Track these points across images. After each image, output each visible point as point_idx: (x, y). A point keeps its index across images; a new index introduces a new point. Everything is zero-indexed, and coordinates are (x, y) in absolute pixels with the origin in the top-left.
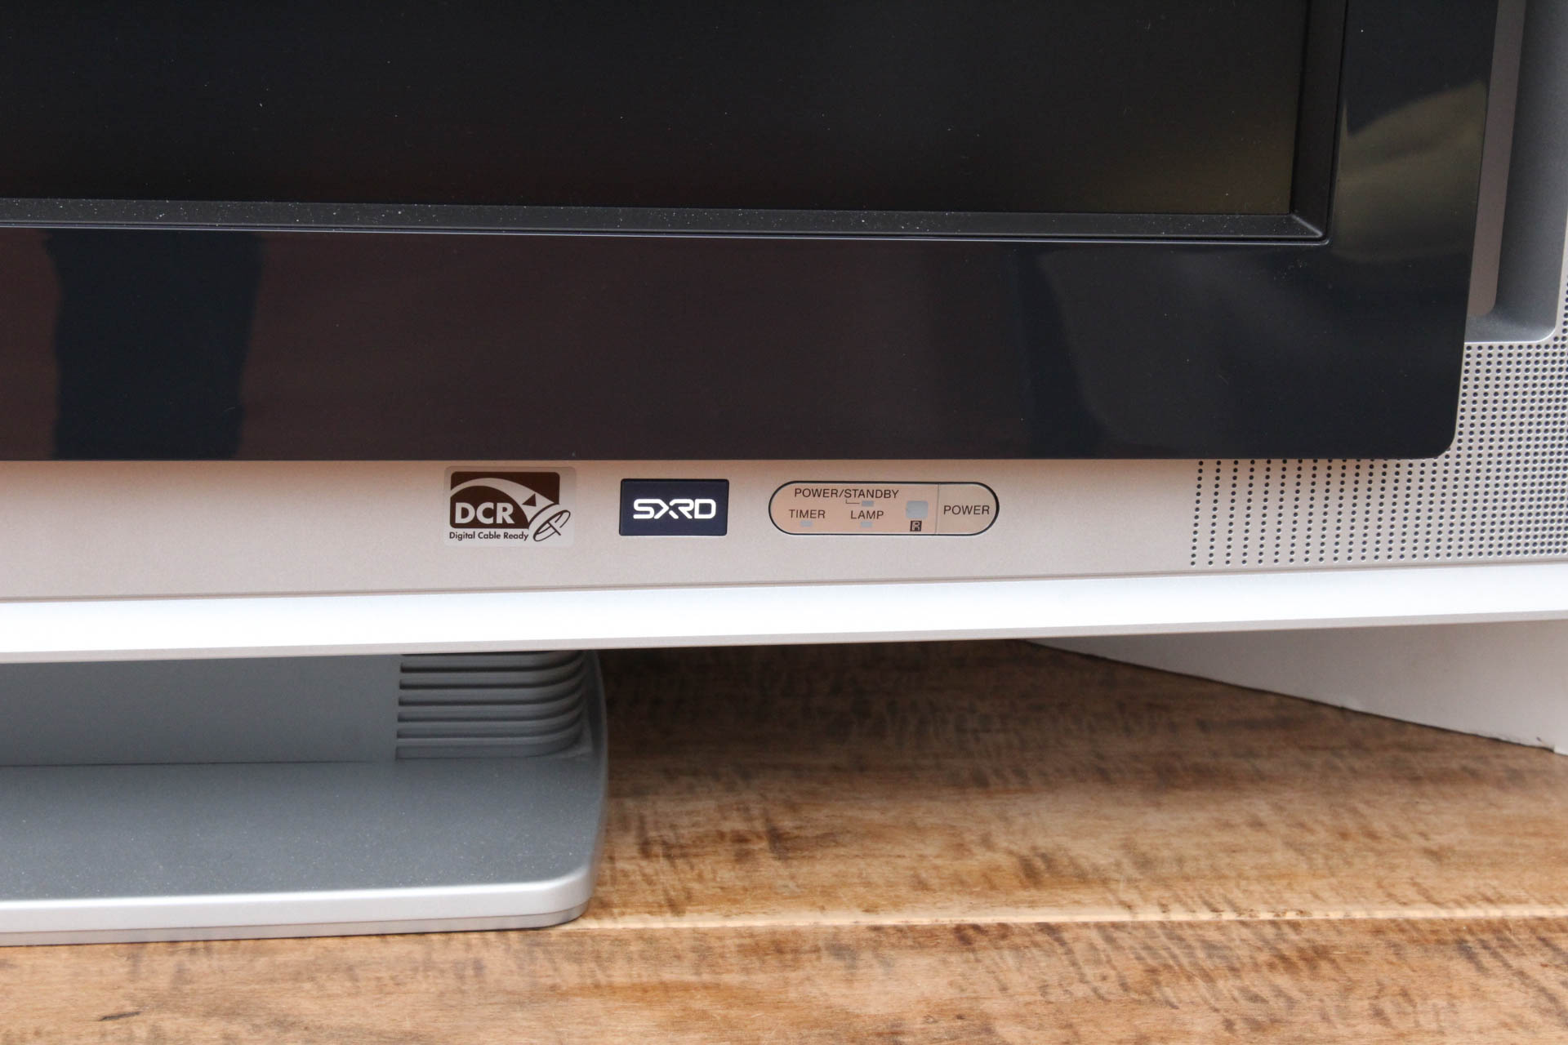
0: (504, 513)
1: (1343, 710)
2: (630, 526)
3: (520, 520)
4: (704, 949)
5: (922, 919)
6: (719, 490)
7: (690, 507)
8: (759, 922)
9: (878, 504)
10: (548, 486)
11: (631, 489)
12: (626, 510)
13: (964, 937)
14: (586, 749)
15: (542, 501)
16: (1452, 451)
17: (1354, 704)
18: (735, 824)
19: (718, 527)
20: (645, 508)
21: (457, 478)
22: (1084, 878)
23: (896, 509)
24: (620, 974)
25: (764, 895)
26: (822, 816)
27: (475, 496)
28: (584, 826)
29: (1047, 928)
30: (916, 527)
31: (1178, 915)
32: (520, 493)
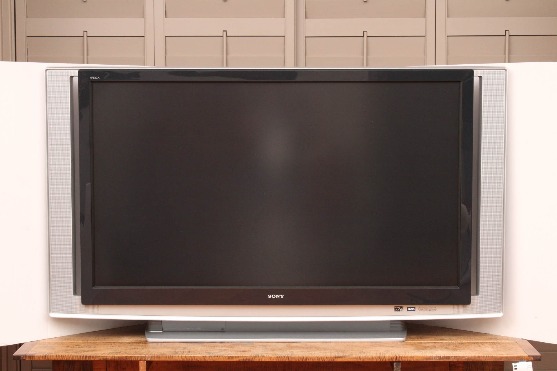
0: (398, 309)
1: (472, 332)
2: (408, 311)
3: (400, 310)
4: (414, 343)
5: (432, 342)
6: (415, 308)
7: (412, 309)
8: (419, 342)
9: (427, 309)
10: (402, 307)
11: (408, 308)
12: (408, 309)
13: (435, 343)
14: (405, 331)
15: (401, 309)
16: (471, 303)
17: (473, 331)
18: (417, 337)
19: (415, 311)
20: (409, 309)
21: (395, 307)
22: (445, 340)
23: (428, 309)
24: (408, 344)
25: (420, 340)
26: (425, 337)
27: (396, 308)
28: (405, 335)
29: (442, 342)
30: (430, 311)
31: (452, 342)
32: (400, 308)
